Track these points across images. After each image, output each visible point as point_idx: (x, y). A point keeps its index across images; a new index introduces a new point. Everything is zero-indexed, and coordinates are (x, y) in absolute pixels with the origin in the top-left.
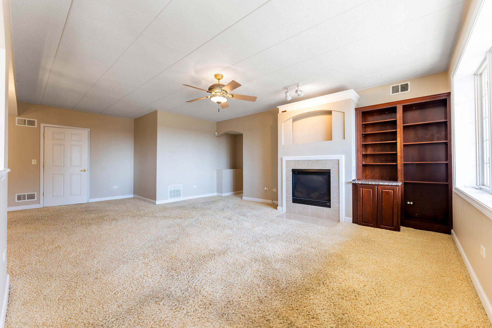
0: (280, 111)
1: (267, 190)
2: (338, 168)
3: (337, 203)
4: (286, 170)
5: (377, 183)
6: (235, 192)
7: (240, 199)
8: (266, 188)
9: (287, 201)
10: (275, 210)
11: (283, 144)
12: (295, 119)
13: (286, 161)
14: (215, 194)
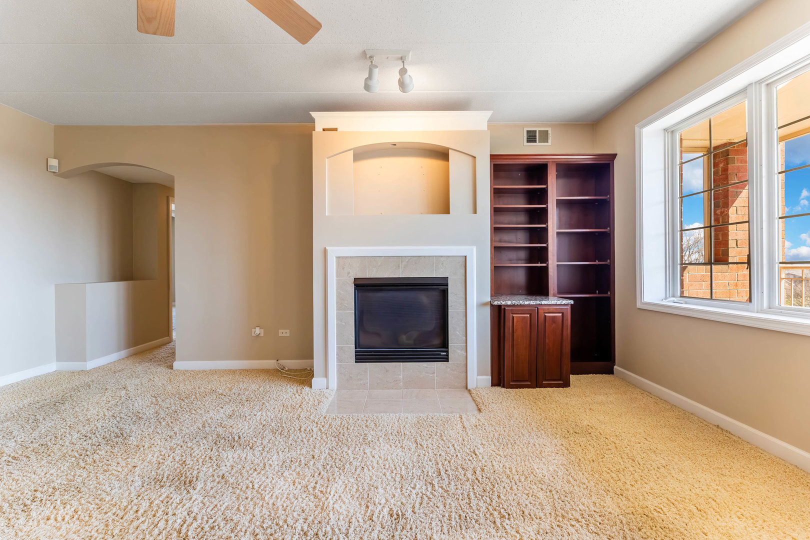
0: (319, 128)
1: (262, 335)
2: (464, 274)
3: (462, 350)
4: (338, 283)
5: (538, 302)
6: (127, 350)
7: (162, 369)
8: (258, 331)
9: (340, 360)
10: (307, 389)
11: (327, 215)
12: (361, 154)
13: (338, 258)
14: (52, 367)
